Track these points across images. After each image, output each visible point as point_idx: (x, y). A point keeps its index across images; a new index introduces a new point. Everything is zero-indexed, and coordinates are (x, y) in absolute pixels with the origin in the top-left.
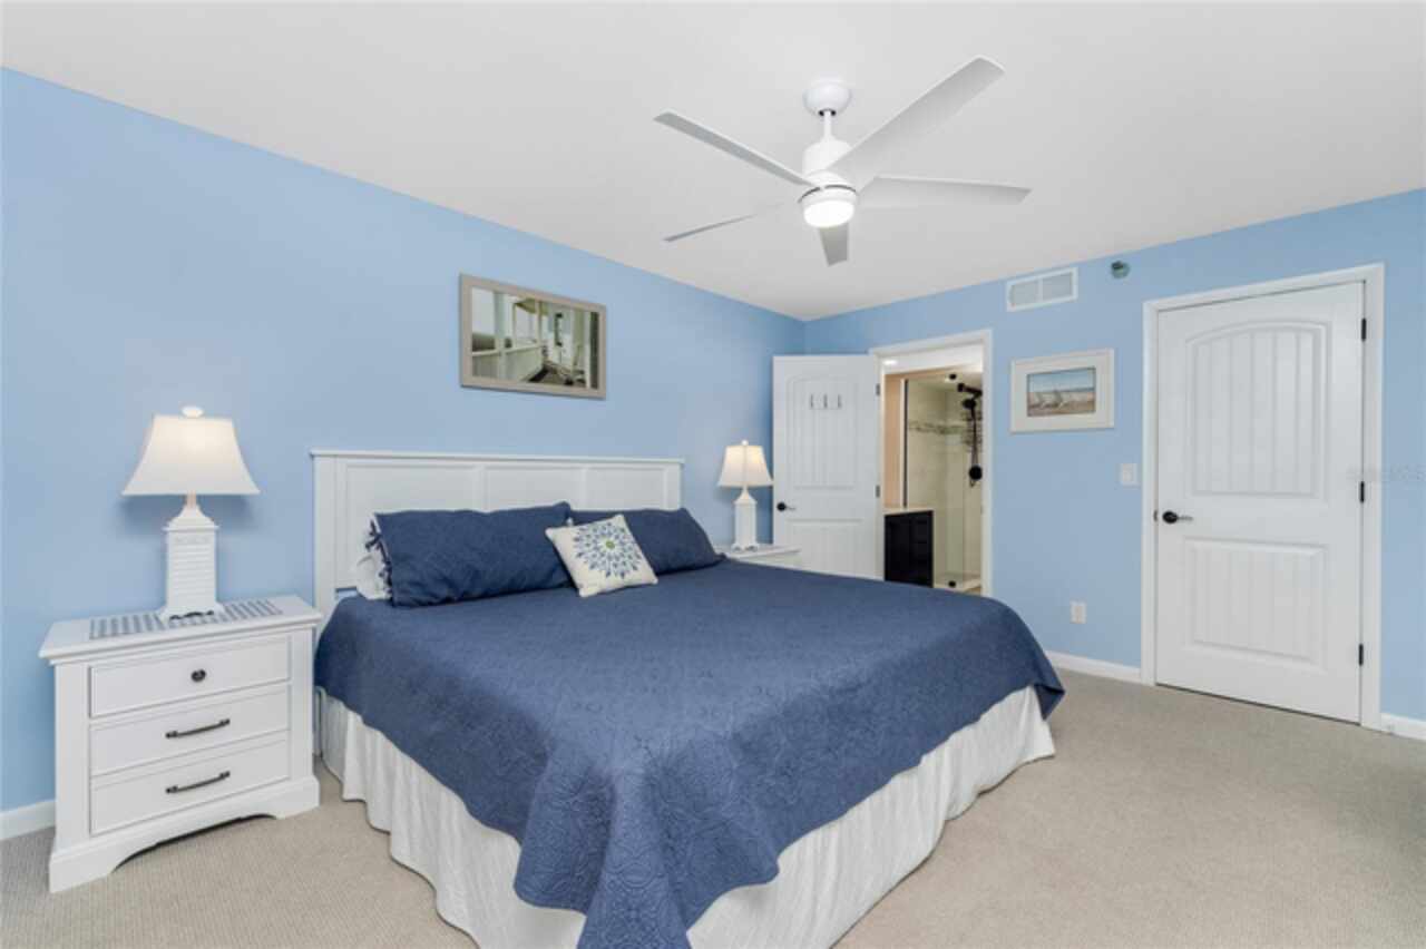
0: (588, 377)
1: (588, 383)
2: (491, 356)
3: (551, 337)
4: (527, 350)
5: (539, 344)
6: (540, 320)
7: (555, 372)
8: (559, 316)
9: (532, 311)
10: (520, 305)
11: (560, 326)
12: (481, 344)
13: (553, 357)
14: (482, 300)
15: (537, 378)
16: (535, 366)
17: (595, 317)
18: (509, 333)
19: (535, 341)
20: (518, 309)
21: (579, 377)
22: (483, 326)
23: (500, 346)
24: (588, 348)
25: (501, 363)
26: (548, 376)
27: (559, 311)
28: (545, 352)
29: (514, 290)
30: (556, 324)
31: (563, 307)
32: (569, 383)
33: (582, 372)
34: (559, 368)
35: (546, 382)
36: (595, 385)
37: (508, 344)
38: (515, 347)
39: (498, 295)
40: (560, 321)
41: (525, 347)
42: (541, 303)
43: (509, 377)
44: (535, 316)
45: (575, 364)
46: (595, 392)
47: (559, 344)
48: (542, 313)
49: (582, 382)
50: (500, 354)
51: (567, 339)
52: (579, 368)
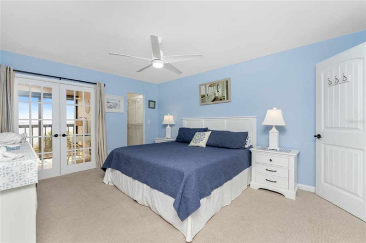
0: (226, 97)
1: (226, 99)
2: (205, 98)
3: (216, 90)
4: (211, 95)
5: (214, 93)
6: (214, 87)
7: (217, 98)
8: (218, 85)
9: (212, 86)
10: (210, 86)
11: (218, 87)
12: (203, 97)
13: (217, 95)
14: (203, 88)
15: (213, 101)
16: (213, 98)
17: (227, 82)
18: (208, 93)
19: (213, 93)
20: (209, 87)
21: (223, 98)
22: (203, 93)
23: (206, 96)
24: (225, 90)
25: (206, 99)
26: (216, 100)
27: (218, 84)
28: (215, 94)
29: (208, 83)
30: (217, 87)
31: (218, 83)
32: (221, 100)
33: (224, 97)
34: (218, 97)
35: (216, 101)
36: (227, 99)
37: (208, 95)
38: (209, 95)
39: (205, 86)
40: (218, 86)
41: (211, 94)
42: (214, 84)
43: (208, 102)
44: (213, 87)
45: (222, 95)
46: (228, 101)
47: (218, 91)
48: (214, 86)
49: (224, 99)
50: (206, 98)
51: (220, 90)
52: (223, 96)
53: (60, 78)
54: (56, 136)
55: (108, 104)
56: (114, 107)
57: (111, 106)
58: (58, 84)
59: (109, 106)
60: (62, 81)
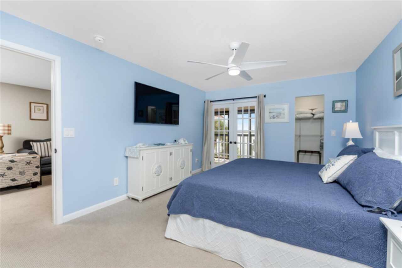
53: (233, 99)
54: (231, 143)
55: (270, 114)
56: (277, 116)
57: (274, 116)
58: (232, 104)
59: (271, 116)
60: (235, 101)
